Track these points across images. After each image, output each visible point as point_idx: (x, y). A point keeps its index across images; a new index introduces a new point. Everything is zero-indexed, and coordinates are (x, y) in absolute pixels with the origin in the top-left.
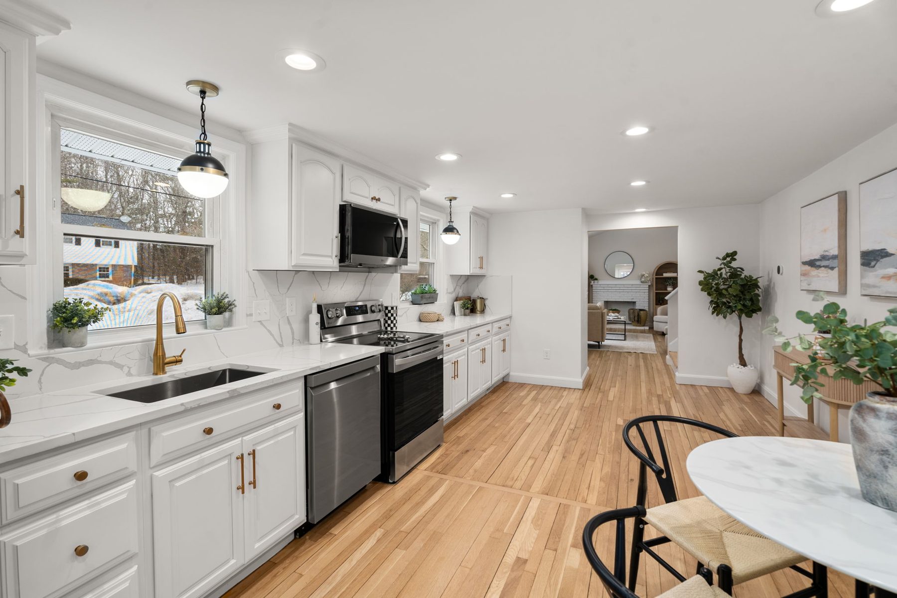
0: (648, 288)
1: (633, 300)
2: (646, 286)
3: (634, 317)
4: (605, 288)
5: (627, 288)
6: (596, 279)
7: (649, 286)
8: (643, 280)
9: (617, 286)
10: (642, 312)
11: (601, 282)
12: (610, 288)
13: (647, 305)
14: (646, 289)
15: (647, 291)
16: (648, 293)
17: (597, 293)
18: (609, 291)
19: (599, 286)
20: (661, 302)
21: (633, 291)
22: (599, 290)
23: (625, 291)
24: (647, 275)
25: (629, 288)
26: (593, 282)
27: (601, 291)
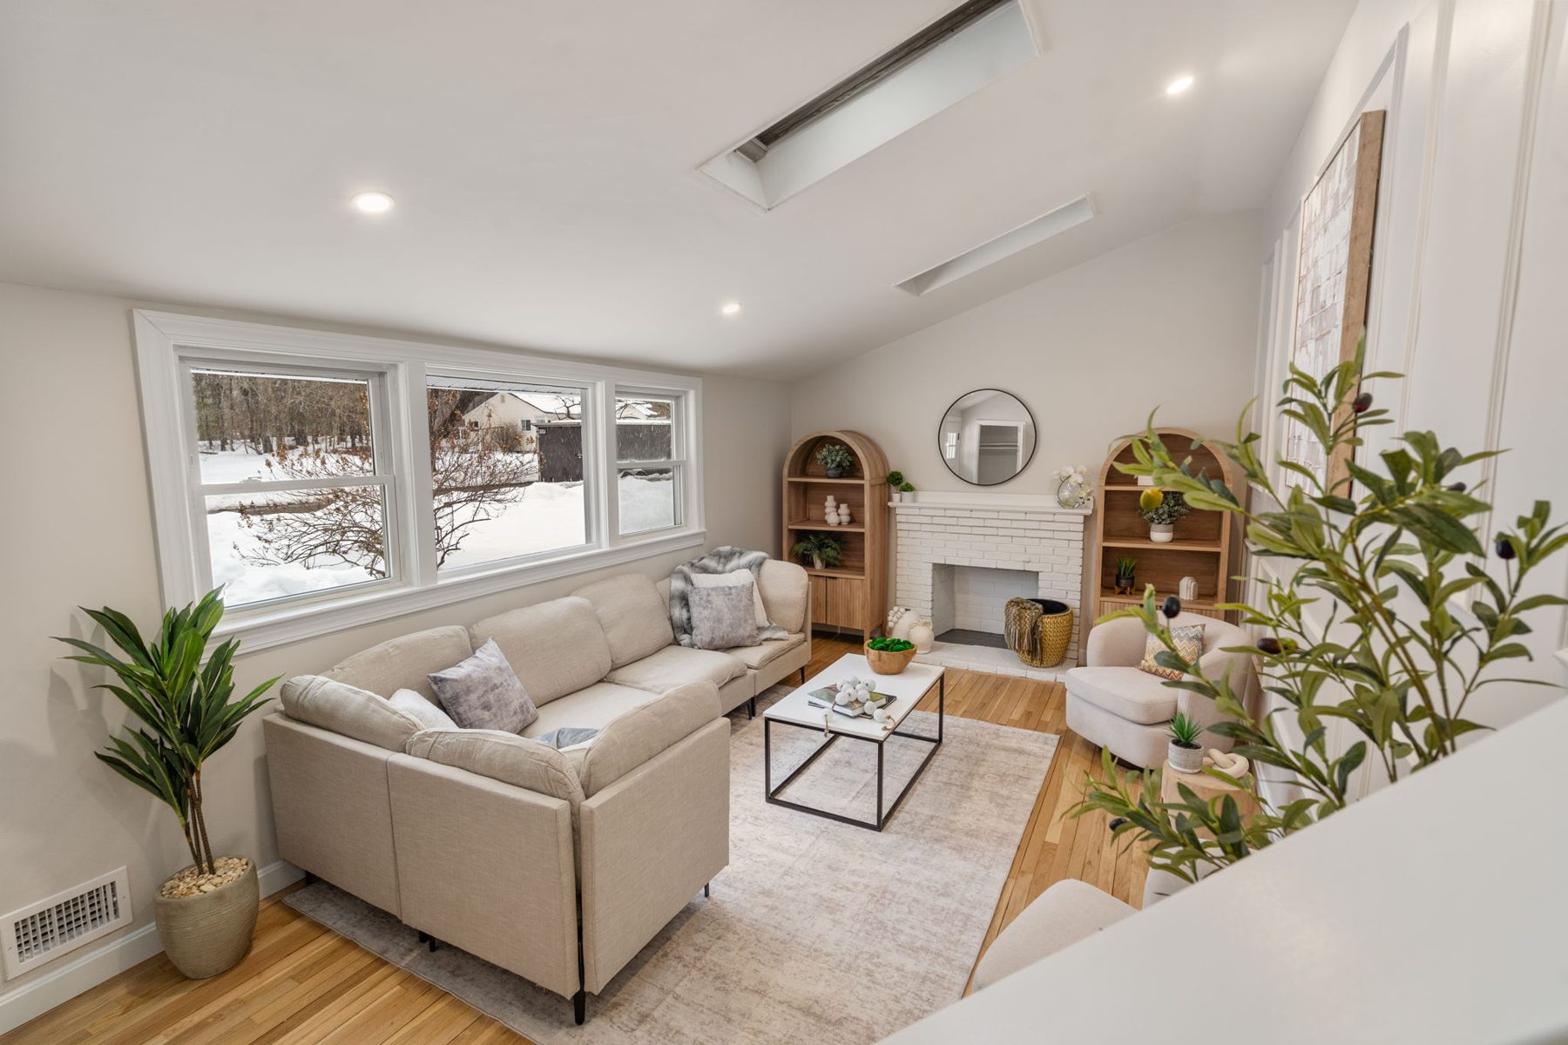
0: (1081, 527)
1: (1029, 567)
2: (1075, 519)
3: (1021, 637)
4: (936, 520)
5: (1008, 524)
6: (909, 488)
7: (1086, 517)
8: (1066, 494)
9: (974, 514)
10: (1049, 621)
11: (924, 498)
12: (954, 521)
13: (1078, 587)
14: (1073, 527)
15: (1080, 535)
16: (1080, 545)
17: (912, 534)
18: (949, 529)
19: (917, 512)
20: (1123, 582)
21: (1029, 533)
22: (917, 527)
23: (1002, 532)
24: (1080, 480)
25: (1015, 524)
26: (896, 497)
27: (924, 528)
